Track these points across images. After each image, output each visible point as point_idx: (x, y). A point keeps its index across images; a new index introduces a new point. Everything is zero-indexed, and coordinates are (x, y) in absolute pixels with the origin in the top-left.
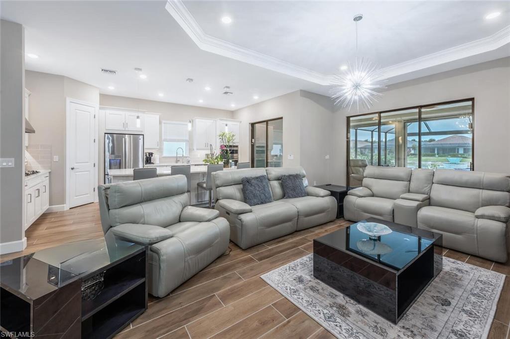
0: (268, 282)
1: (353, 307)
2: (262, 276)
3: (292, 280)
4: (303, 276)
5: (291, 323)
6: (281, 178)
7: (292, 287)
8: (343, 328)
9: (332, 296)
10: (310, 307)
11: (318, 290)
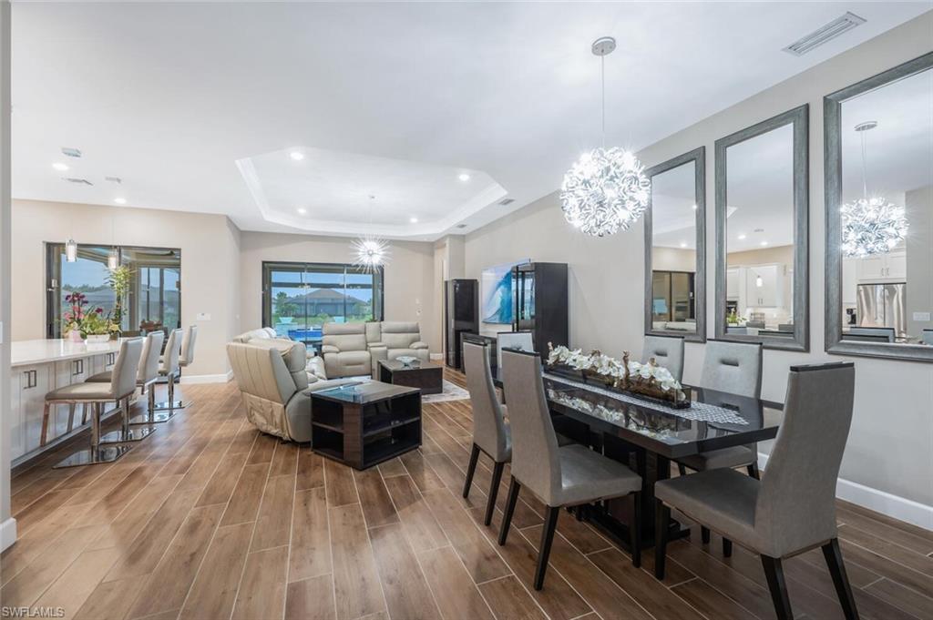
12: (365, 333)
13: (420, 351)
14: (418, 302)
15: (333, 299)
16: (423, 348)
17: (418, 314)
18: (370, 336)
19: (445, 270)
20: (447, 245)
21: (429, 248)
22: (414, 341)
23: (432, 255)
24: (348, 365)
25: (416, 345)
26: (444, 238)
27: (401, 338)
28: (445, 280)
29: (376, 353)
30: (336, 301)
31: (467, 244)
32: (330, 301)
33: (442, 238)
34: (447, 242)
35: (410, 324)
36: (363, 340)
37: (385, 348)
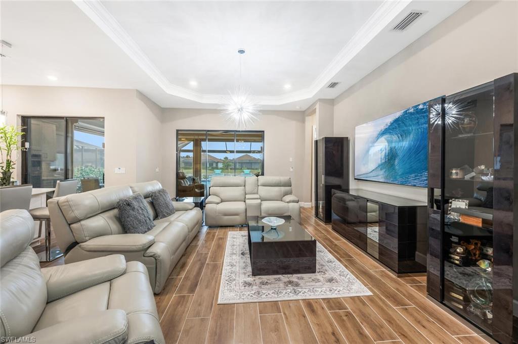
0: (231, 302)
1: (294, 278)
2: (219, 302)
3: (243, 288)
4: (245, 280)
5: (286, 312)
6: (152, 195)
7: (253, 292)
8: (307, 291)
9: (279, 280)
10: (280, 295)
11: (267, 282)
12: (245, 186)
13: (291, 204)
14: (291, 160)
15: (250, 160)
16: (293, 202)
17: (291, 170)
18: (248, 188)
19: (314, 131)
20: (317, 111)
21: (301, 115)
22: (286, 194)
23: (303, 121)
24: (226, 215)
25: (288, 198)
26: (314, 104)
27: (275, 191)
28: (315, 139)
29: (251, 206)
30: (251, 161)
31: (335, 107)
32: (248, 161)
33: (313, 104)
34: (317, 107)
35: (283, 179)
36: (243, 192)
37: (259, 201)
